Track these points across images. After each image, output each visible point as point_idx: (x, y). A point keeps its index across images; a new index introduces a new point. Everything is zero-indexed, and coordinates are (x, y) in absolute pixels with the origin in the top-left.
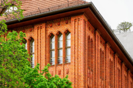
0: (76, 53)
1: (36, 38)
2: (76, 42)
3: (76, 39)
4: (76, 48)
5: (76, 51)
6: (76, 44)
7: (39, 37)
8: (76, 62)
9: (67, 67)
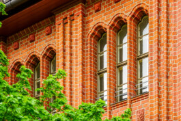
0: (163, 63)
1: (61, 46)
2: (163, 32)
3: (163, 24)
4: (163, 48)
5: (163, 56)
6: (163, 40)
7: (68, 43)
8: (163, 87)
9: (139, 106)
